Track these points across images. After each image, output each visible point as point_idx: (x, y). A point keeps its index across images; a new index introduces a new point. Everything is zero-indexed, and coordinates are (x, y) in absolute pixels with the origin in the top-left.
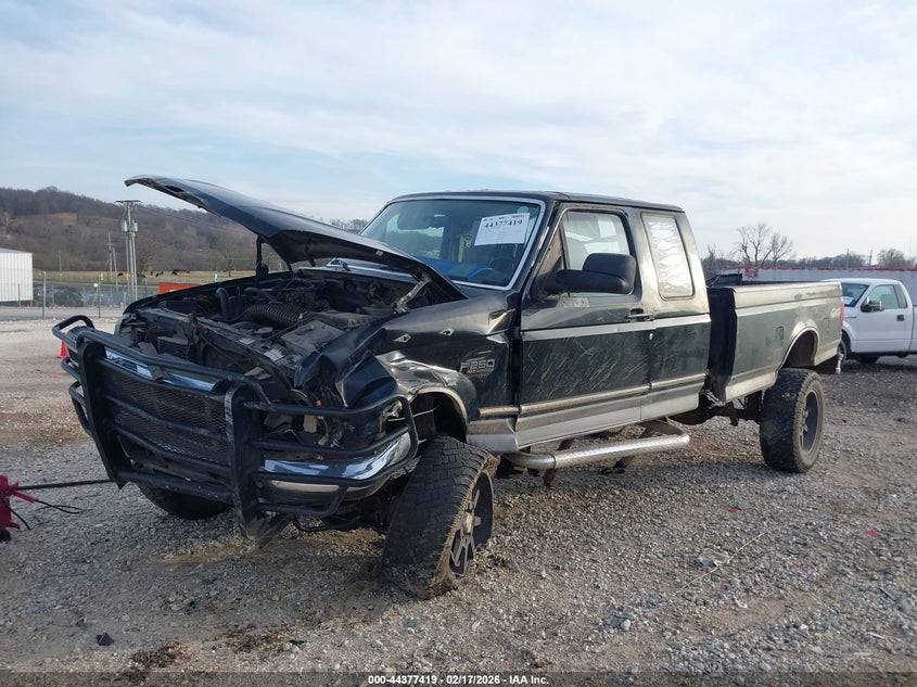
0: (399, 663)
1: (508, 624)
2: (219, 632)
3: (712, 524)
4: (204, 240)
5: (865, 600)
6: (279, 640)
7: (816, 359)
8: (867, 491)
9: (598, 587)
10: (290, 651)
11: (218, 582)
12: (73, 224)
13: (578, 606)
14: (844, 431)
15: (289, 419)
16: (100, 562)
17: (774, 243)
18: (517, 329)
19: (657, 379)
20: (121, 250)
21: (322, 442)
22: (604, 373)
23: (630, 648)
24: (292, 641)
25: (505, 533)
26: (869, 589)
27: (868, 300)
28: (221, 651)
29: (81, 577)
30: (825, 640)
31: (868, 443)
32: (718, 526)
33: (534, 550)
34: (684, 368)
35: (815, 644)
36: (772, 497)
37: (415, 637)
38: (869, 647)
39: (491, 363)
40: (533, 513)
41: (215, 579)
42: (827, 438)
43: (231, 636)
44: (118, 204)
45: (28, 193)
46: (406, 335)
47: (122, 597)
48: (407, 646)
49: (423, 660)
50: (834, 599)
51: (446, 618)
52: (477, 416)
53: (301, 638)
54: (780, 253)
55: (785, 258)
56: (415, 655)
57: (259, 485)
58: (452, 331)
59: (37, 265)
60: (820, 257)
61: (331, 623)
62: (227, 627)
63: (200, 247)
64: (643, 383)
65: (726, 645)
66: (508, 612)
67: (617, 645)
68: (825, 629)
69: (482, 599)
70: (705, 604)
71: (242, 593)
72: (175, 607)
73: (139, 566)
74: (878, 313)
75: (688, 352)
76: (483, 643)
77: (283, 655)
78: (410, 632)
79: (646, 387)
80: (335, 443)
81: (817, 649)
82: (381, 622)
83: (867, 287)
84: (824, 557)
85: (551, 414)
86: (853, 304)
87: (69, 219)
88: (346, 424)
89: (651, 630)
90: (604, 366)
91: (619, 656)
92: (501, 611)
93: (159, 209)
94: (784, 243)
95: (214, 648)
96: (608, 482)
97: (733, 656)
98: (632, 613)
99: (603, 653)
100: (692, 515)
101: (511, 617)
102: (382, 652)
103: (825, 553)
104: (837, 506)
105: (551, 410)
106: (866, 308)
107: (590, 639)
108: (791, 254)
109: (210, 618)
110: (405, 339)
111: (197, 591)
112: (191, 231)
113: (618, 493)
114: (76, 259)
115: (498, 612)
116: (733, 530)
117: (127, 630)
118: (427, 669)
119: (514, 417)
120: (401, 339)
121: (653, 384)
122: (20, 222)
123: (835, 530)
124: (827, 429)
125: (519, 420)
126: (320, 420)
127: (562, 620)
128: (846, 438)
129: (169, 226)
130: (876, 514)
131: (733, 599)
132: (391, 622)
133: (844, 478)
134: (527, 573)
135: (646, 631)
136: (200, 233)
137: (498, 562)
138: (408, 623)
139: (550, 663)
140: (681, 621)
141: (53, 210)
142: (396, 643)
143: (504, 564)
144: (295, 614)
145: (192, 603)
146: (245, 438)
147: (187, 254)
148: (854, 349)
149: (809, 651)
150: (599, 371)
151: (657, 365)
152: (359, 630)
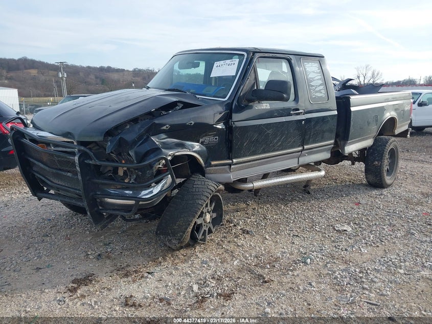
0: (200, 282)
1: (251, 261)
2: (112, 269)
3: (347, 211)
4: (98, 80)
5: (424, 246)
6: (142, 272)
7: (396, 131)
8: (422, 194)
9: (294, 243)
10: (147, 277)
11: (111, 245)
12: (36, 75)
13: (285, 253)
14: (410, 164)
15: (111, 169)
16: (55, 236)
17: (373, 74)
18: (230, 121)
19: (307, 144)
20: (59, 86)
21: (126, 181)
22: (277, 143)
23: (311, 272)
24: (148, 273)
25: (248, 218)
26: (426, 241)
27: (421, 101)
28: (114, 277)
29: (46, 243)
30: (405, 266)
31: (422, 170)
32: (351, 212)
33: (262, 226)
34: (322, 138)
35: (401, 269)
36: (376, 197)
37: (207, 269)
38: (427, 269)
39: (216, 139)
40: (261, 208)
41: (110, 243)
42: (402, 168)
43: (119, 270)
44: (56, 64)
45: (14, 60)
46: (167, 126)
47: (66, 253)
48: (203, 273)
49: (211, 280)
50: (409, 246)
51: (221, 259)
52: (210, 166)
53: (152, 270)
54: (376, 79)
55: (378, 82)
56: (207, 278)
57: (98, 200)
58: (193, 123)
59: (20, 95)
60: (395, 81)
61: (166, 263)
62: (116, 266)
63: (97, 84)
64: (299, 146)
65: (357, 270)
66: (251, 256)
67: (304, 271)
68: (405, 261)
69: (238, 250)
70: (346, 250)
71: (123, 249)
72: (91, 257)
73: (74, 237)
74: (426, 107)
75: (325, 129)
76: (239, 271)
77: (143, 279)
78: (204, 267)
79: (300, 148)
80: (132, 181)
81: (402, 271)
82: (190, 262)
83: (421, 94)
84: (403, 226)
85: (249, 163)
86: (414, 103)
87: (34, 72)
88: (137, 171)
89: (320, 263)
90: (278, 138)
91: (306, 276)
92: (247, 255)
93: (76, 66)
94: (378, 74)
95: (111, 276)
96: (296, 192)
97: (361, 275)
98: (311, 255)
99: (298, 275)
100: (338, 207)
101: (252, 258)
102: (191, 277)
103: (403, 224)
104: (408, 201)
105: (250, 161)
106: (420, 105)
107: (291, 268)
108: (381, 79)
109: (108, 261)
110: (167, 127)
111: (101, 249)
112: (92, 77)
113: (301, 197)
114: (39, 91)
115: (246, 256)
116: (358, 214)
117: (69, 268)
118: (213, 285)
119: (230, 165)
120: (164, 128)
121: (305, 147)
122: (12, 74)
123: (408, 213)
124: (401, 163)
125: (232, 167)
126: (125, 170)
127: (277, 260)
128: (411, 168)
129: (81, 74)
130: (428, 204)
131: (359, 248)
132: (195, 262)
133: (411, 187)
134: (259, 236)
135: (318, 264)
136: (97, 78)
137: (245, 232)
138: (203, 262)
139: (272, 280)
140: (335, 259)
141: (26, 68)
142: (198, 272)
143: (248, 233)
144: (149, 259)
145: (99, 255)
146: (88, 178)
147: (91, 87)
148: (413, 125)
149: (398, 272)
150: (275, 141)
151: (307, 137)
152: (180, 266)
